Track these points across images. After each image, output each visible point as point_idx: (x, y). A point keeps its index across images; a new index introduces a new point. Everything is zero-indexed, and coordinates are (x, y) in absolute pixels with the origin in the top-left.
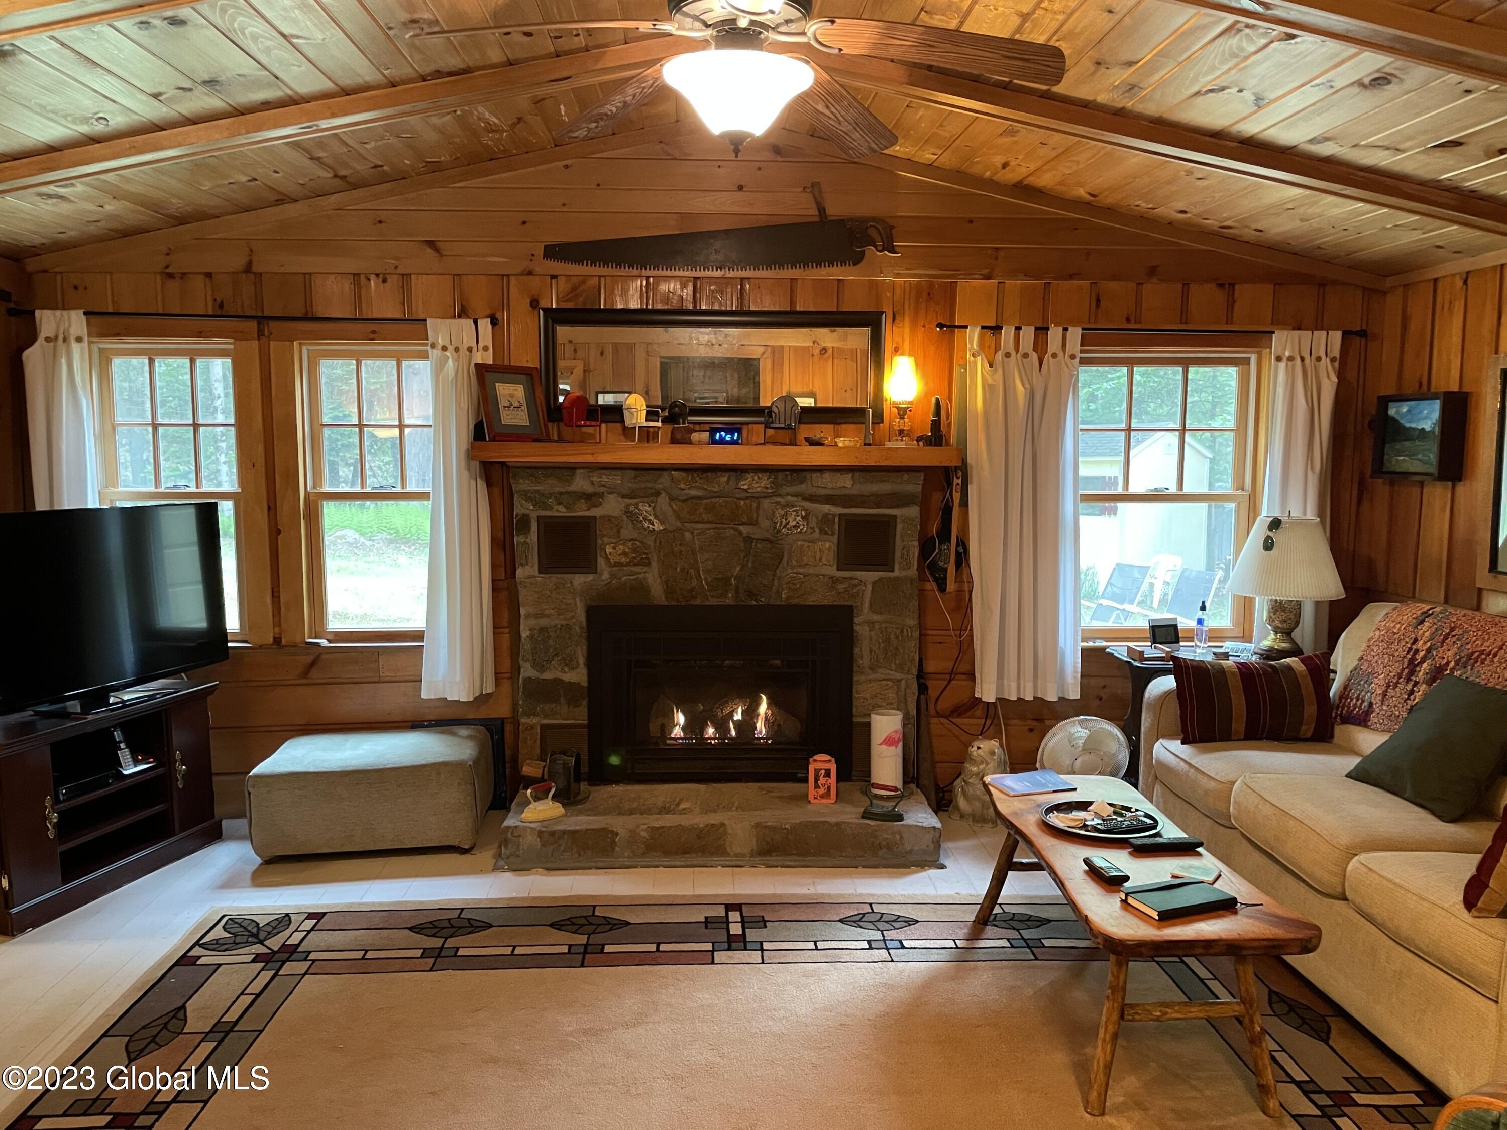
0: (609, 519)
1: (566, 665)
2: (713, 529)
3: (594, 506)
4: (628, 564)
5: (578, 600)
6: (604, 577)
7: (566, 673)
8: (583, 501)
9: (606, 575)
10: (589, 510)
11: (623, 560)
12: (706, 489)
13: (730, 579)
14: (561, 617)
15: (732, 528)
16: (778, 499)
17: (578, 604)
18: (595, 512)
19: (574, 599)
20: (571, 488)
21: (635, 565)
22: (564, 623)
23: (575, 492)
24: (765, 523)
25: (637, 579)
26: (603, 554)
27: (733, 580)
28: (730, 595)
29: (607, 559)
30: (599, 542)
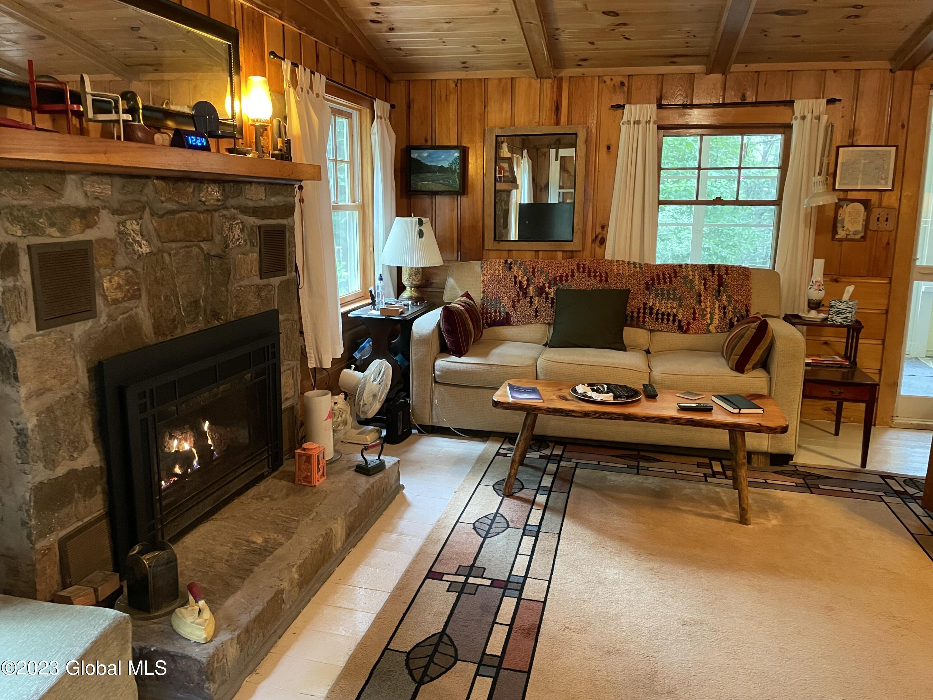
0: (104, 242)
1: (76, 448)
2: (184, 247)
3: (88, 227)
4: (123, 300)
5: (78, 358)
6: (102, 321)
7: (76, 459)
8: (78, 220)
9: (103, 319)
10: (83, 232)
11: (120, 295)
12: (178, 202)
13: (199, 301)
14: (65, 386)
15: (196, 245)
16: (225, 212)
17: (79, 363)
18: (91, 235)
19: (74, 357)
20: (63, 202)
21: (129, 299)
22: (67, 393)
23: (69, 207)
24: (218, 238)
25: (129, 316)
26: (101, 291)
27: (201, 303)
28: (201, 318)
29: (105, 297)
30: (97, 274)
